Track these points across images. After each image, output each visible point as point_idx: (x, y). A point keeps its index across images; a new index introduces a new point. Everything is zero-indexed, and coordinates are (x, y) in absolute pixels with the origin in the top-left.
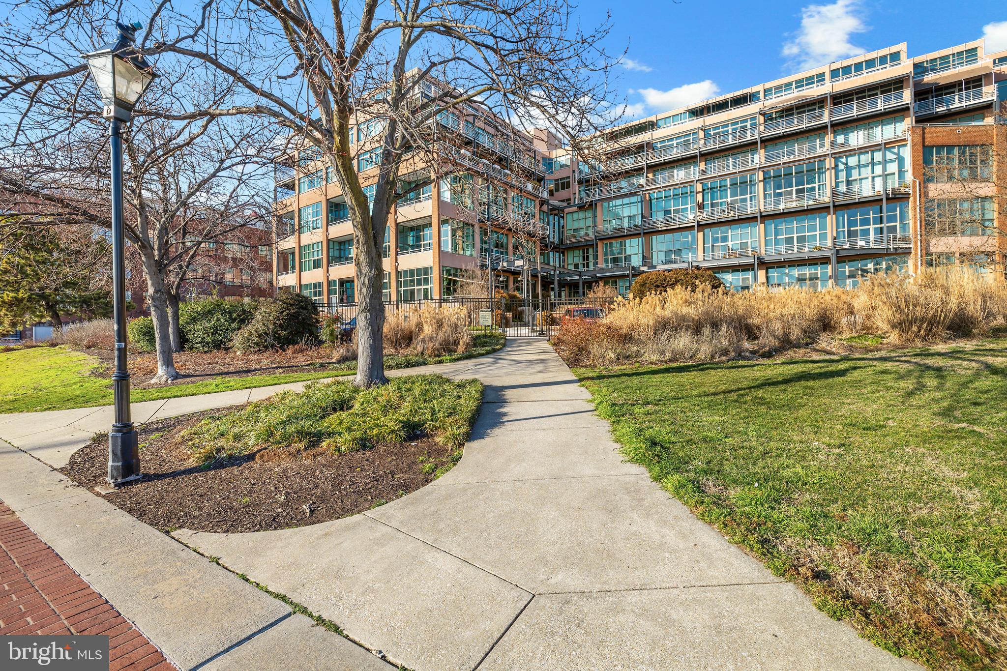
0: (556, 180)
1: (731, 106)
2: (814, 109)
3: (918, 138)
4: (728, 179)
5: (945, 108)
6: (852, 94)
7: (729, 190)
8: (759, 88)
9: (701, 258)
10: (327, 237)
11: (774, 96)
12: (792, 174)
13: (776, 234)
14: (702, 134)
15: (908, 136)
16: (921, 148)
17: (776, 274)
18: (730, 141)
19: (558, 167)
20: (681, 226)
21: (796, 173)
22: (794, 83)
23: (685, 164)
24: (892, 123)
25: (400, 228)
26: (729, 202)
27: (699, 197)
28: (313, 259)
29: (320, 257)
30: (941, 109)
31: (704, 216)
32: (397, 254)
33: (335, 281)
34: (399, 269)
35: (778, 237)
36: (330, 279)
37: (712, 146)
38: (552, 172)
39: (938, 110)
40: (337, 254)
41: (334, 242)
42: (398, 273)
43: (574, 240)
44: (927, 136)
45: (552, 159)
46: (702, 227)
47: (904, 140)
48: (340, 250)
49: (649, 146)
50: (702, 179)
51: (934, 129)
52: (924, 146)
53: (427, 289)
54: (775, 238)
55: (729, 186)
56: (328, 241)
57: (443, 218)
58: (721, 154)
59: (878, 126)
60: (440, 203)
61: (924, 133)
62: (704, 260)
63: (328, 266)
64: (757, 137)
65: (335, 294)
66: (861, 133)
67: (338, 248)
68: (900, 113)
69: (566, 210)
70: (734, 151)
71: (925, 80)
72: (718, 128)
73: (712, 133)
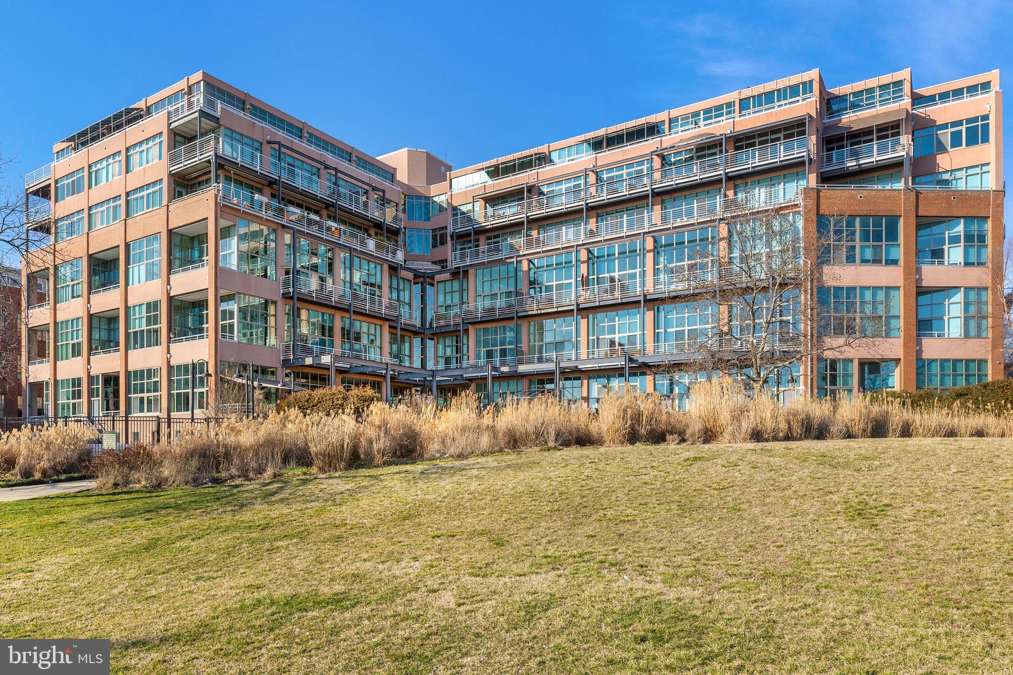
0: (434, 230)
1: (627, 141)
2: (715, 154)
3: (812, 203)
4: (617, 245)
5: (855, 163)
6: (753, 137)
7: (617, 261)
8: (662, 116)
9: (583, 355)
10: (89, 311)
11: (680, 129)
12: (684, 243)
13: (666, 327)
14: (592, 178)
15: (800, 201)
16: (815, 218)
17: (665, 382)
18: (624, 192)
19: (436, 211)
20: (560, 309)
21: (688, 242)
22: (702, 112)
23: (574, 220)
24: (793, 181)
25: (174, 303)
26: (617, 277)
27: (583, 269)
28: (71, 342)
29: (80, 340)
30: (851, 164)
31: (587, 297)
32: (169, 342)
33: (98, 376)
34: (172, 363)
35: (669, 330)
36: (92, 374)
37: (605, 196)
38: (428, 219)
39: (848, 165)
40: (104, 335)
41: (100, 317)
42: (170, 368)
43: (442, 322)
44: (822, 201)
45: (428, 198)
46: (584, 311)
47: (796, 206)
48: (109, 330)
49: (532, 190)
50: (588, 244)
51: (832, 192)
52: (818, 214)
53: (203, 393)
54: (665, 331)
55: (617, 255)
56: (91, 317)
57: (222, 292)
58: (614, 208)
59: (780, 183)
60: (218, 272)
61: (818, 197)
62: (588, 359)
63: (89, 355)
64: (648, 188)
65: (98, 396)
66: (763, 190)
67: (106, 327)
68: (793, 168)
69: (437, 277)
70: (629, 205)
71: (843, 121)
72: (611, 169)
73: (605, 176)
